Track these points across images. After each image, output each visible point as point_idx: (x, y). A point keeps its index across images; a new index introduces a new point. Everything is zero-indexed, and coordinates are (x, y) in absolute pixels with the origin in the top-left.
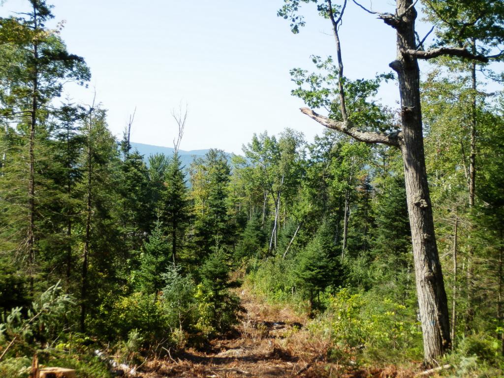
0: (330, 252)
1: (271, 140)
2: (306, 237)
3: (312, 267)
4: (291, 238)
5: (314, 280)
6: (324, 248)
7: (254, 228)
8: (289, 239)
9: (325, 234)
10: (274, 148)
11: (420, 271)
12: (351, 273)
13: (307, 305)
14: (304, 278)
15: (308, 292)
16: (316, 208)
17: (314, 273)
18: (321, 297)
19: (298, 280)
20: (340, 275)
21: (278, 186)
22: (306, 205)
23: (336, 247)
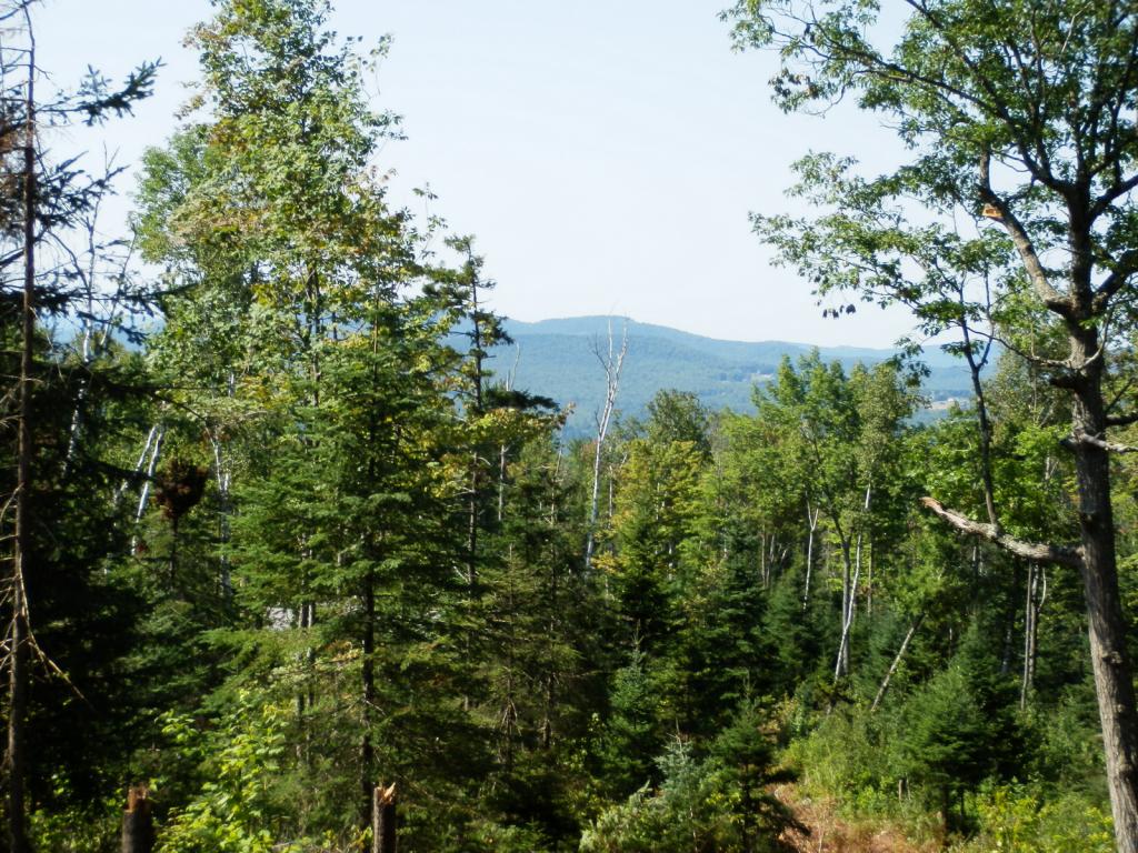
0: (990, 695)
1: (829, 372)
2: (931, 656)
3: (945, 736)
4: (893, 656)
5: (950, 765)
6: (974, 686)
7: (787, 617)
8: (887, 659)
9: (976, 654)
10: (838, 396)
11: (1112, 763)
12: (1043, 747)
13: (935, 821)
14: (927, 761)
15: (936, 793)
16: (957, 583)
17: (949, 749)
18: (967, 805)
19: (914, 764)
20: (1015, 752)
21: (855, 515)
22: (928, 575)
23: (1003, 685)
